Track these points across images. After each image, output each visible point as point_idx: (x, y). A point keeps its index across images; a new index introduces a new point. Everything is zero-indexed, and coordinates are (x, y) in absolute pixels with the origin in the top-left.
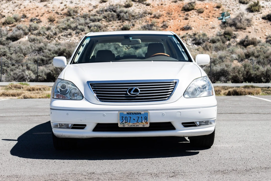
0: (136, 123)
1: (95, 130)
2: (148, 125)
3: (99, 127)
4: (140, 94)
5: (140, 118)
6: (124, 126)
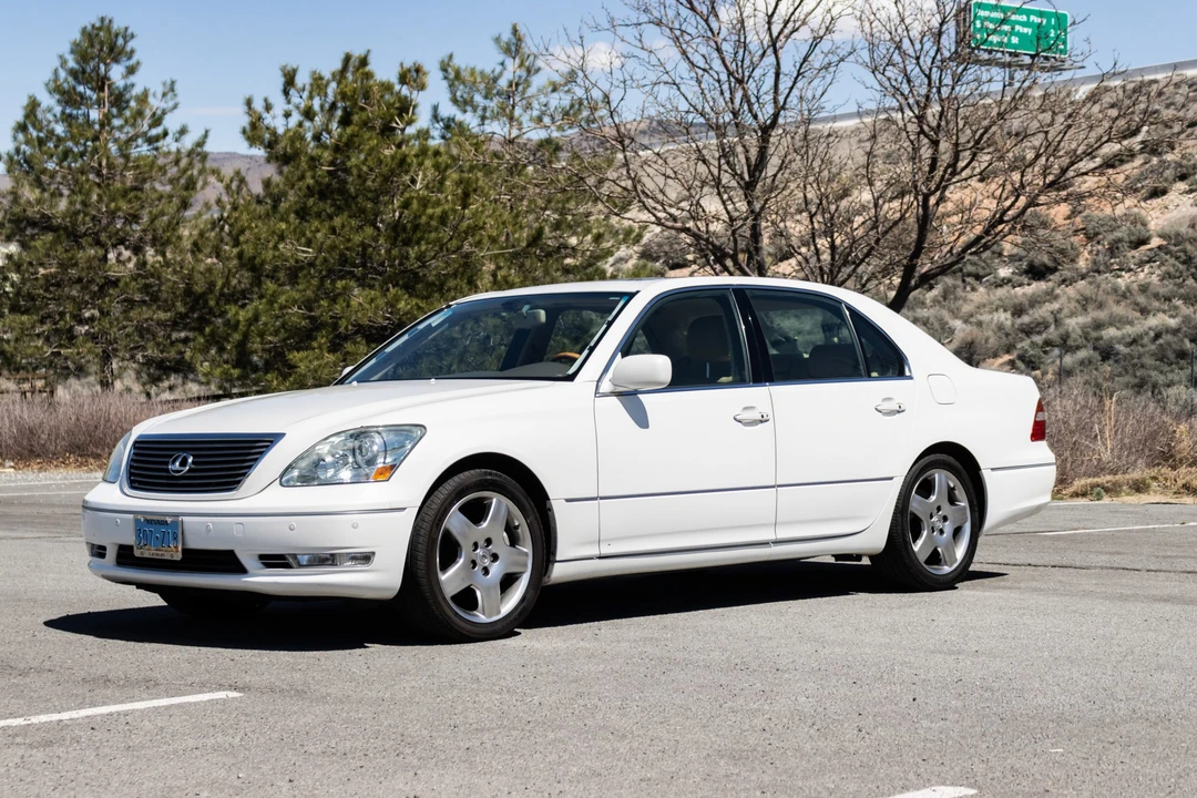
0: (161, 548)
2: (178, 556)
4: (192, 470)
6: (142, 553)
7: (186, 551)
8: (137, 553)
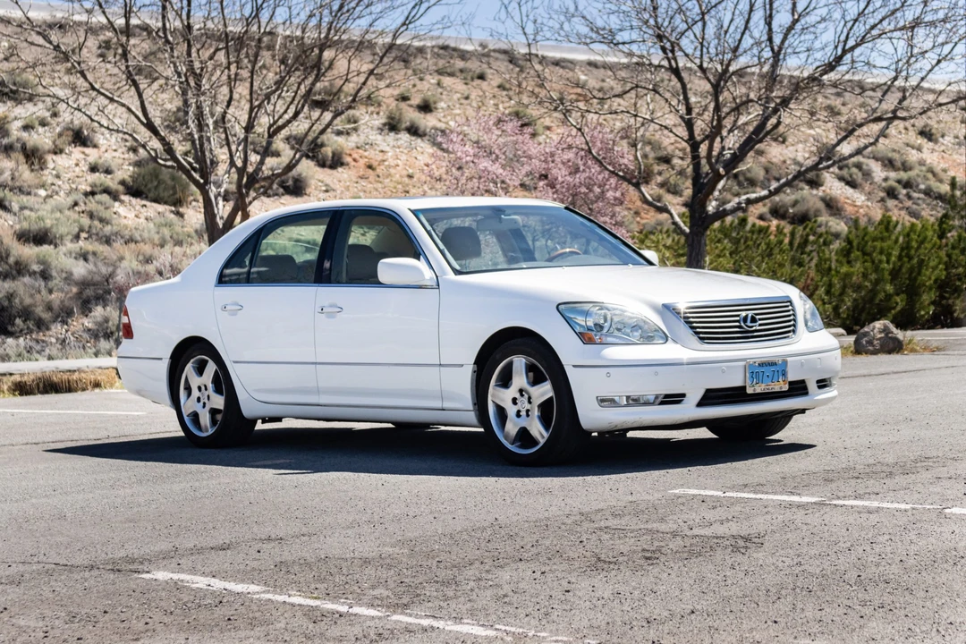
0: (770, 383)
1: (702, 403)
2: (786, 388)
3: (711, 397)
4: (760, 325)
5: (776, 373)
6: (754, 390)
7: (791, 383)
8: (749, 391)
